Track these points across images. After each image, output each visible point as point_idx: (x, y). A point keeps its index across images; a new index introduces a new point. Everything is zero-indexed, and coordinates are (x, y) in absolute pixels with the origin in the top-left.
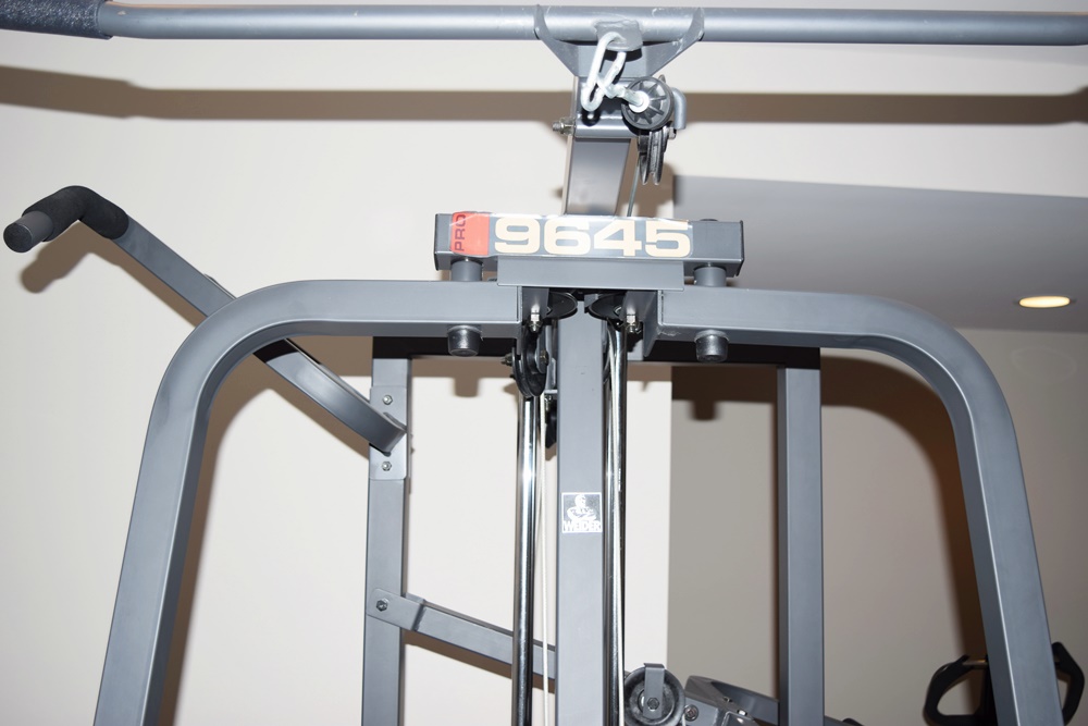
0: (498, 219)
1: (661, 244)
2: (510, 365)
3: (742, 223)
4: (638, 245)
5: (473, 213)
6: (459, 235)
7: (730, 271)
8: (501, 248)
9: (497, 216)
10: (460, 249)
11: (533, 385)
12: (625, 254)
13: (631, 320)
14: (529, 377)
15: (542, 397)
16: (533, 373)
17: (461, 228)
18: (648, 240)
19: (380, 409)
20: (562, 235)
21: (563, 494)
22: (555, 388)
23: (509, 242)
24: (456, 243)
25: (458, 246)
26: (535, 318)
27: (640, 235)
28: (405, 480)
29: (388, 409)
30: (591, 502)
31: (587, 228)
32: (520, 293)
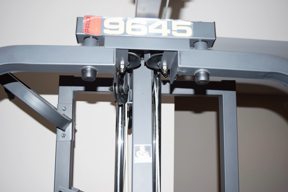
0: (105, 19)
1: (179, 31)
2: (112, 91)
3: (214, 23)
4: (169, 31)
5: (94, 16)
6: (87, 26)
7: (210, 44)
8: (106, 32)
9: (105, 18)
10: (88, 32)
11: (122, 99)
12: (163, 35)
13: (165, 68)
14: (121, 96)
15: (126, 104)
16: (122, 94)
17: (88, 23)
18: (173, 29)
19: (61, 112)
20: (134, 27)
21: (135, 145)
22: (132, 101)
23: (110, 29)
24: (86, 30)
25: (87, 31)
26: (122, 67)
27: (170, 27)
28: (71, 141)
29: (64, 112)
30: (147, 149)
31: (146, 24)
32: (115, 52)
